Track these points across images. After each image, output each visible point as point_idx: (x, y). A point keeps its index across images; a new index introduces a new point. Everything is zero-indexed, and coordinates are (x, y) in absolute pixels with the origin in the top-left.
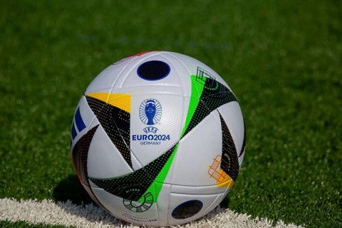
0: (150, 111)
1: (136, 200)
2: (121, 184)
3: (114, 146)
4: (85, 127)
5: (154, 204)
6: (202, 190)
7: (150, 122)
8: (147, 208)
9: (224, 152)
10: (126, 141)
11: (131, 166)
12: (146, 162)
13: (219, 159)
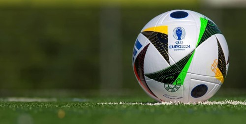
0: (179, 33)
1: (172, 84)
2: (163, 74)
3: (159, 53)
4: (142, 46)
5: (182, 86)
6: (207, 78)
7: (179, 39)
8: (178, 89)
9: (219, 58)
10: (166, 49)
11: (169, 63)
12: (177, 60)
13: (217, 61)
